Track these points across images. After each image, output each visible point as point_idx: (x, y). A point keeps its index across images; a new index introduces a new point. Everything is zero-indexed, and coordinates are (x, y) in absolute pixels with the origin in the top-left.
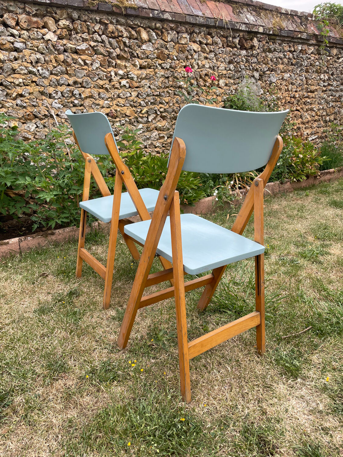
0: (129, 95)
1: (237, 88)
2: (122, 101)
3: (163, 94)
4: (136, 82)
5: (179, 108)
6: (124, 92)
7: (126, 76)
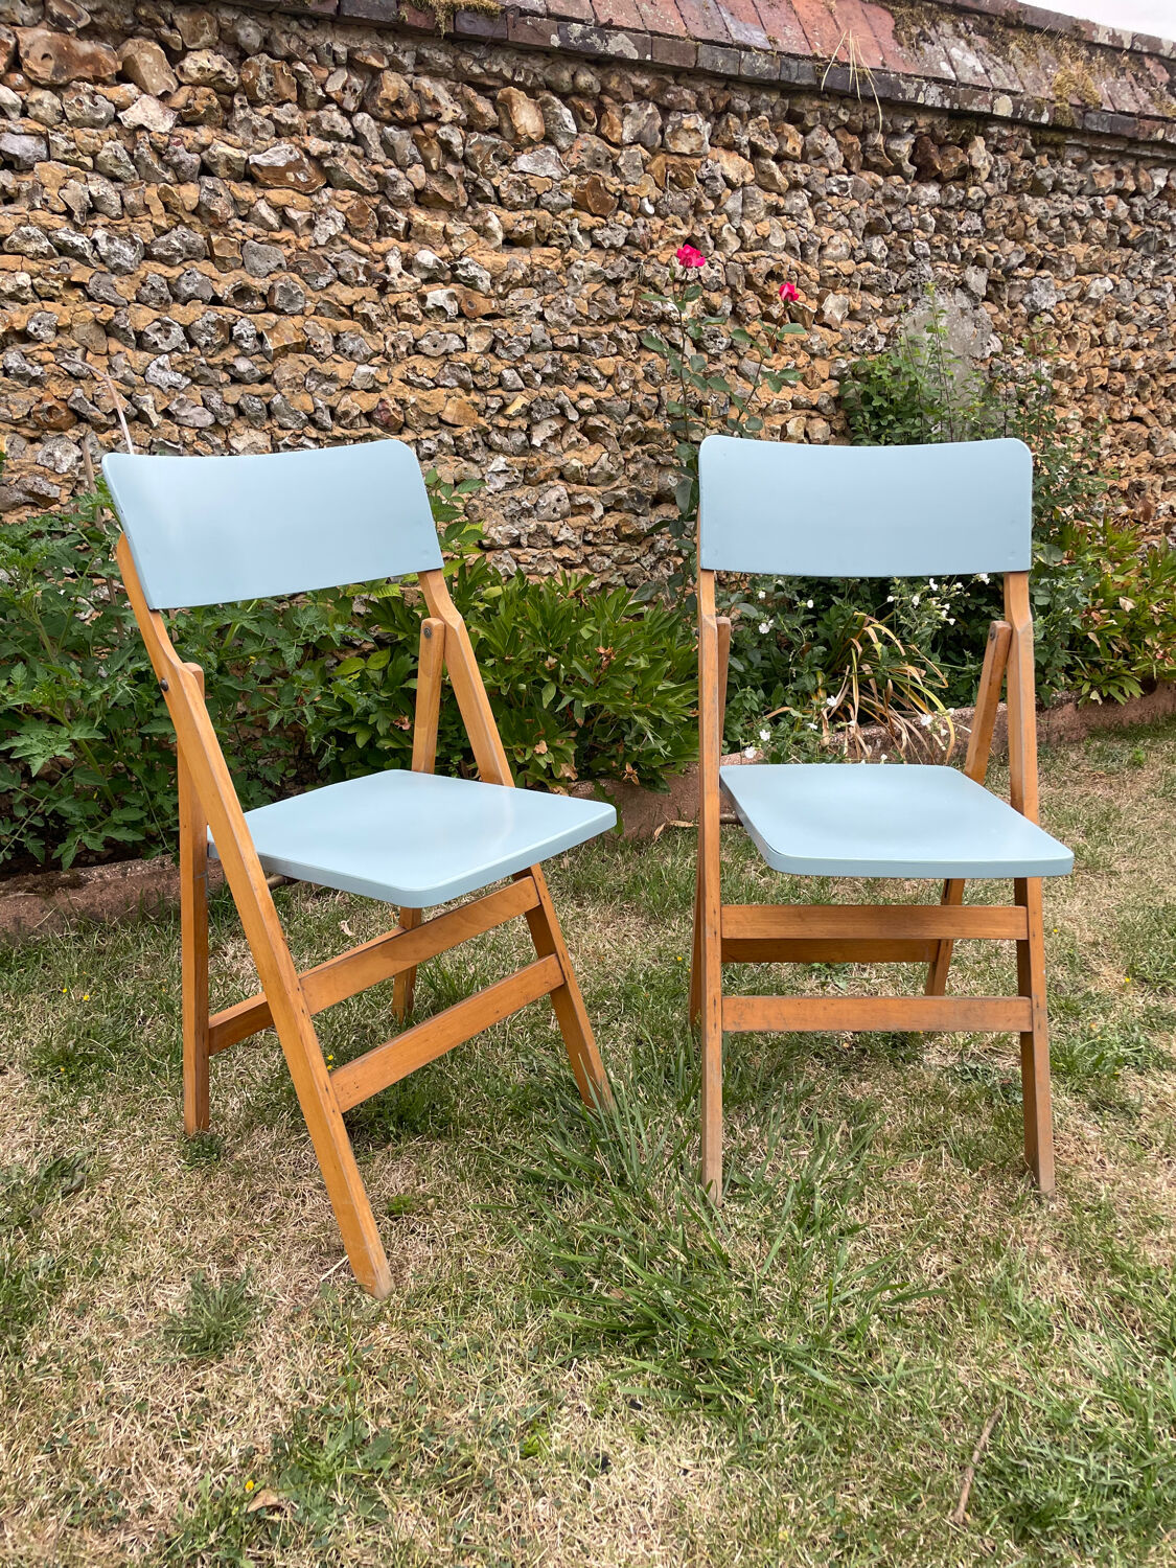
0: (456, 343)
1: (894, 328)
2: (426, 368)
3: (593, 344)
4: (488, 297)
5: (655, 399)
6: (435, 333)
7: (448, 273)
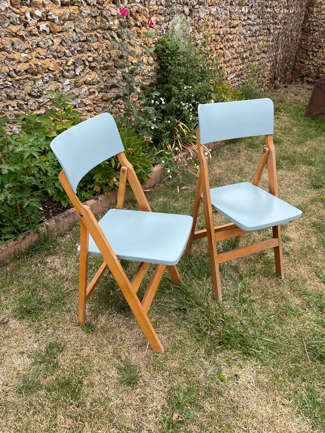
0: (51, 43)
1: (167, 27)
2: (43, 52)
3: (90, 39)
4: (58, 25)
5: (109, 55)
6: (44, 40)
7: (45, 18)
